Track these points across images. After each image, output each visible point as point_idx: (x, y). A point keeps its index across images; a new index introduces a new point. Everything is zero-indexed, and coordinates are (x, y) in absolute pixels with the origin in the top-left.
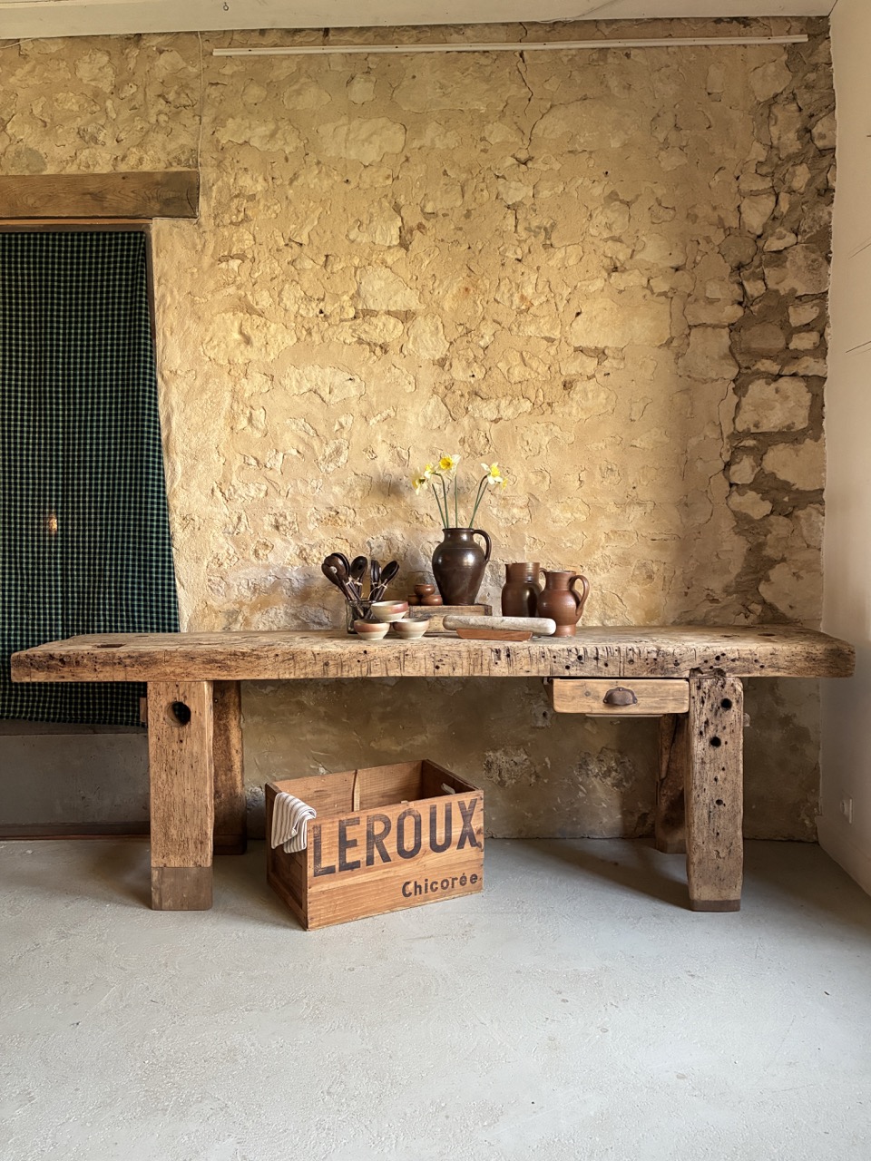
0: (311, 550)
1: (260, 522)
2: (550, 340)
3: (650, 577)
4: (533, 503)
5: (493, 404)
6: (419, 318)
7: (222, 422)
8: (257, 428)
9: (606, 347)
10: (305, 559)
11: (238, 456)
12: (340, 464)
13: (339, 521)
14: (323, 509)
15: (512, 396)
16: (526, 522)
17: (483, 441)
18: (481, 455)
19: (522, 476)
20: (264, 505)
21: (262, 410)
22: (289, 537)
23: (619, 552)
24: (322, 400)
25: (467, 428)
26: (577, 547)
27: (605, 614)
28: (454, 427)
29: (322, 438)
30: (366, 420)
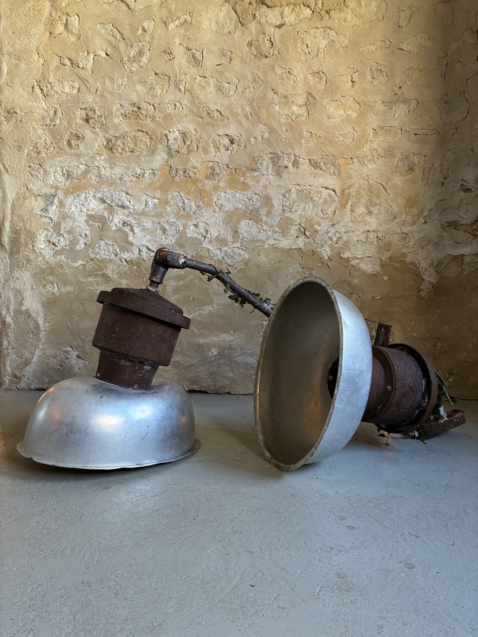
0: (116, 141)
1: (73, 116)
3: (411, 169)
4: (311, 101)
5: (277, 10)
7: (42, 27)
8: (72, 33)
10: (111, 149)
11: (55, 57)
12: (142, 64)
13: (141, 115)
14: (126, 105)
15: (295, 5)
16: (304, 119)
17: (268, 44)
18: (266, 57)
19: (302, 76)
20: (76, 101)
21: (76, 17)
22: (97, 129)
23: (385, 145)
24: (129, 8)
25: (254, 32)
26: (348, 141)
27: (371, 201)
28: (243, 32)
29: (127, 41)
30: (166, 25)
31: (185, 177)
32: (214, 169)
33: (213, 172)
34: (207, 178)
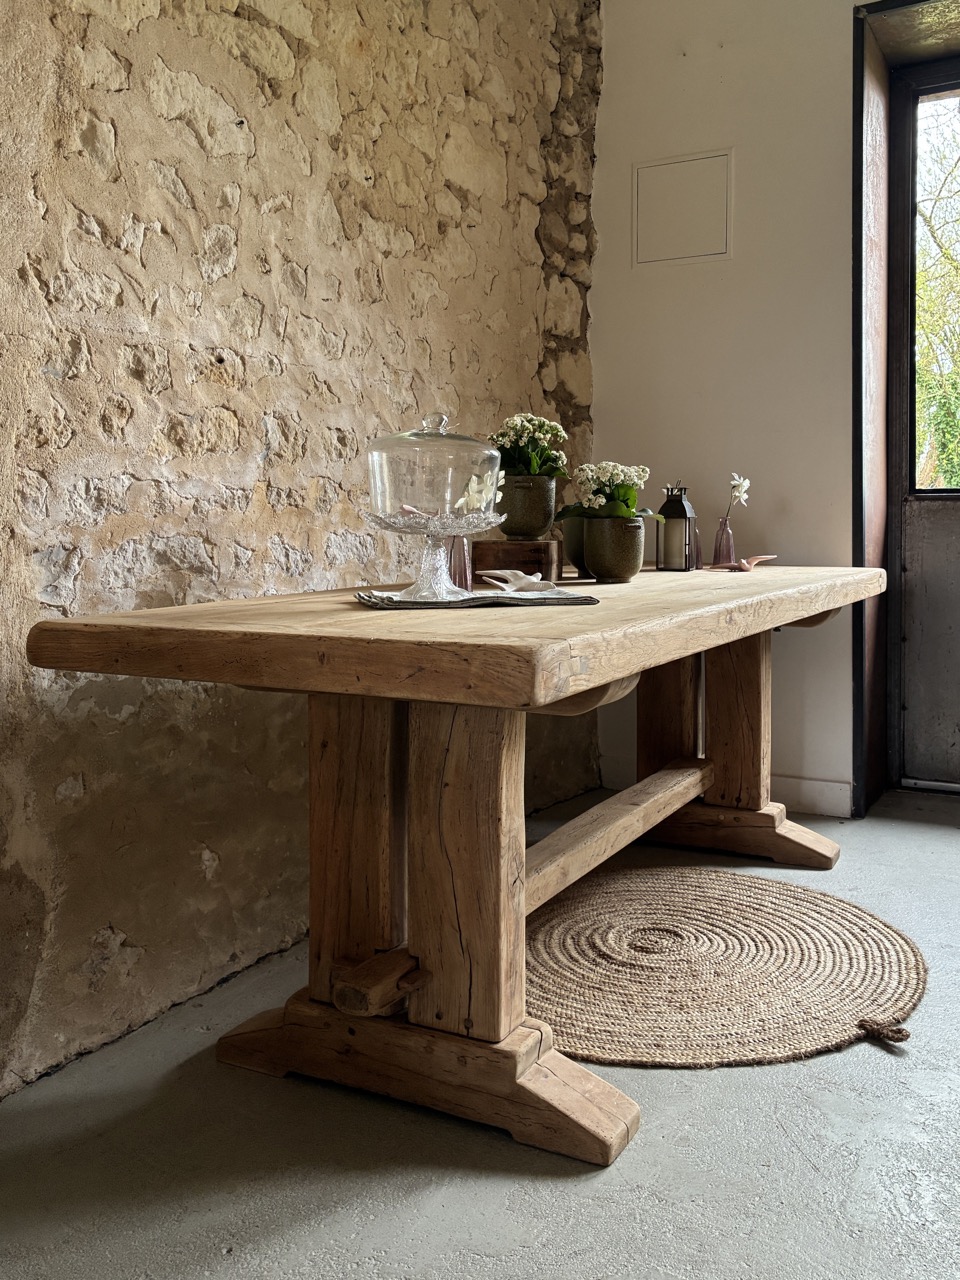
0: (191, 425)
1: (112, 359)
2: (429, 161)
4: (417, 383)
5: (383, 228)
6: (314, 59)
7: (40, 122)
8: (102, 160)
9: (468, 190)
10: (179, 443)
11: (69, 206)
12: (228, 271)
13: (225, 375)
14: (201, 349)
15: (398, 224)
16: (414, 412)
17: (376, 282)
18: (375, 301)
19: (409, 343)
21: (111, 125)
22: (156, 396)
24: (200, 142)
25: (362, 255)
28: (350, 250)
29: (201, 214)
30: (257, 202)
31: (290, 505)
32: (325, 492)
33: (325, 496)
34: (318, 507)
